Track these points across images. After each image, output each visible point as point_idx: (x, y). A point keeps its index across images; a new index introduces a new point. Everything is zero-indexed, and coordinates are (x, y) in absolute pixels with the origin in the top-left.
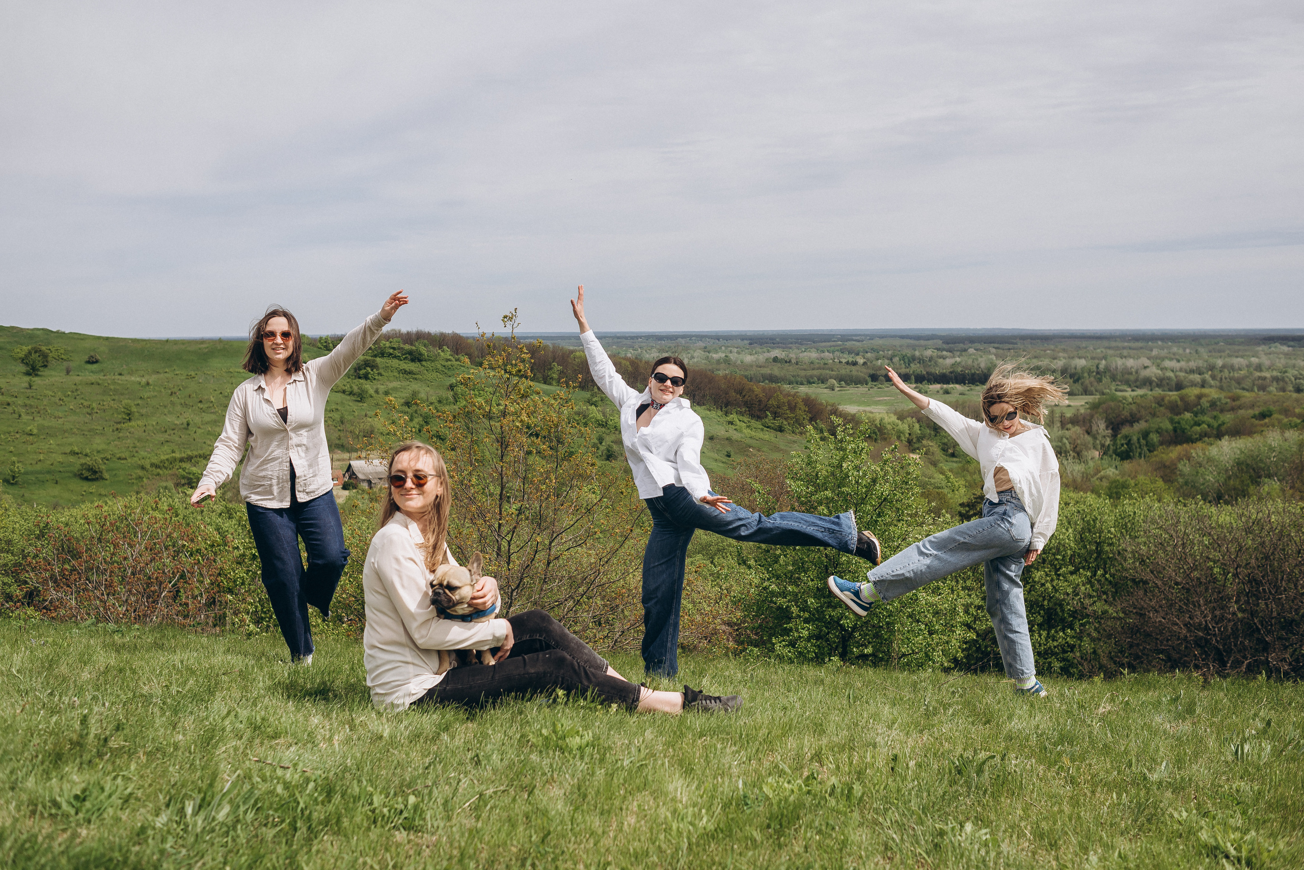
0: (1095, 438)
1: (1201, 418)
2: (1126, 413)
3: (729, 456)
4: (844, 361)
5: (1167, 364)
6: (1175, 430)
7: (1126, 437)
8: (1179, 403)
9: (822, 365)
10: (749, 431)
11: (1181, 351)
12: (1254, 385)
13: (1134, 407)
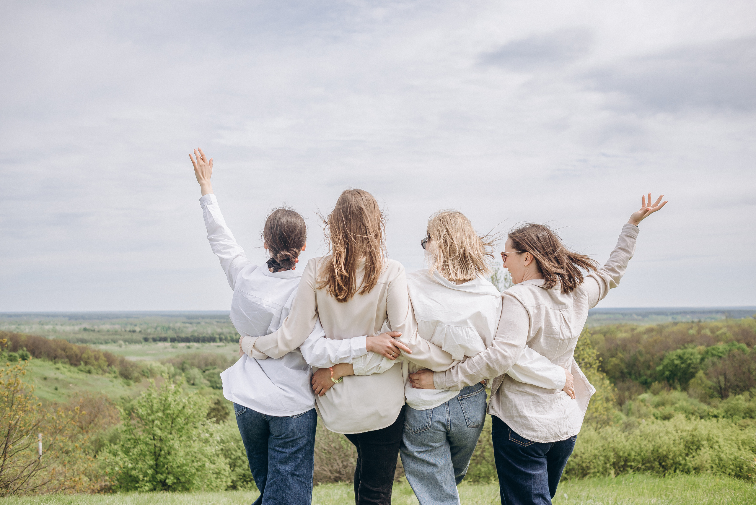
3: (56, 389)
4: (128, 329)
9: (114, 333)
10: (70, 374)
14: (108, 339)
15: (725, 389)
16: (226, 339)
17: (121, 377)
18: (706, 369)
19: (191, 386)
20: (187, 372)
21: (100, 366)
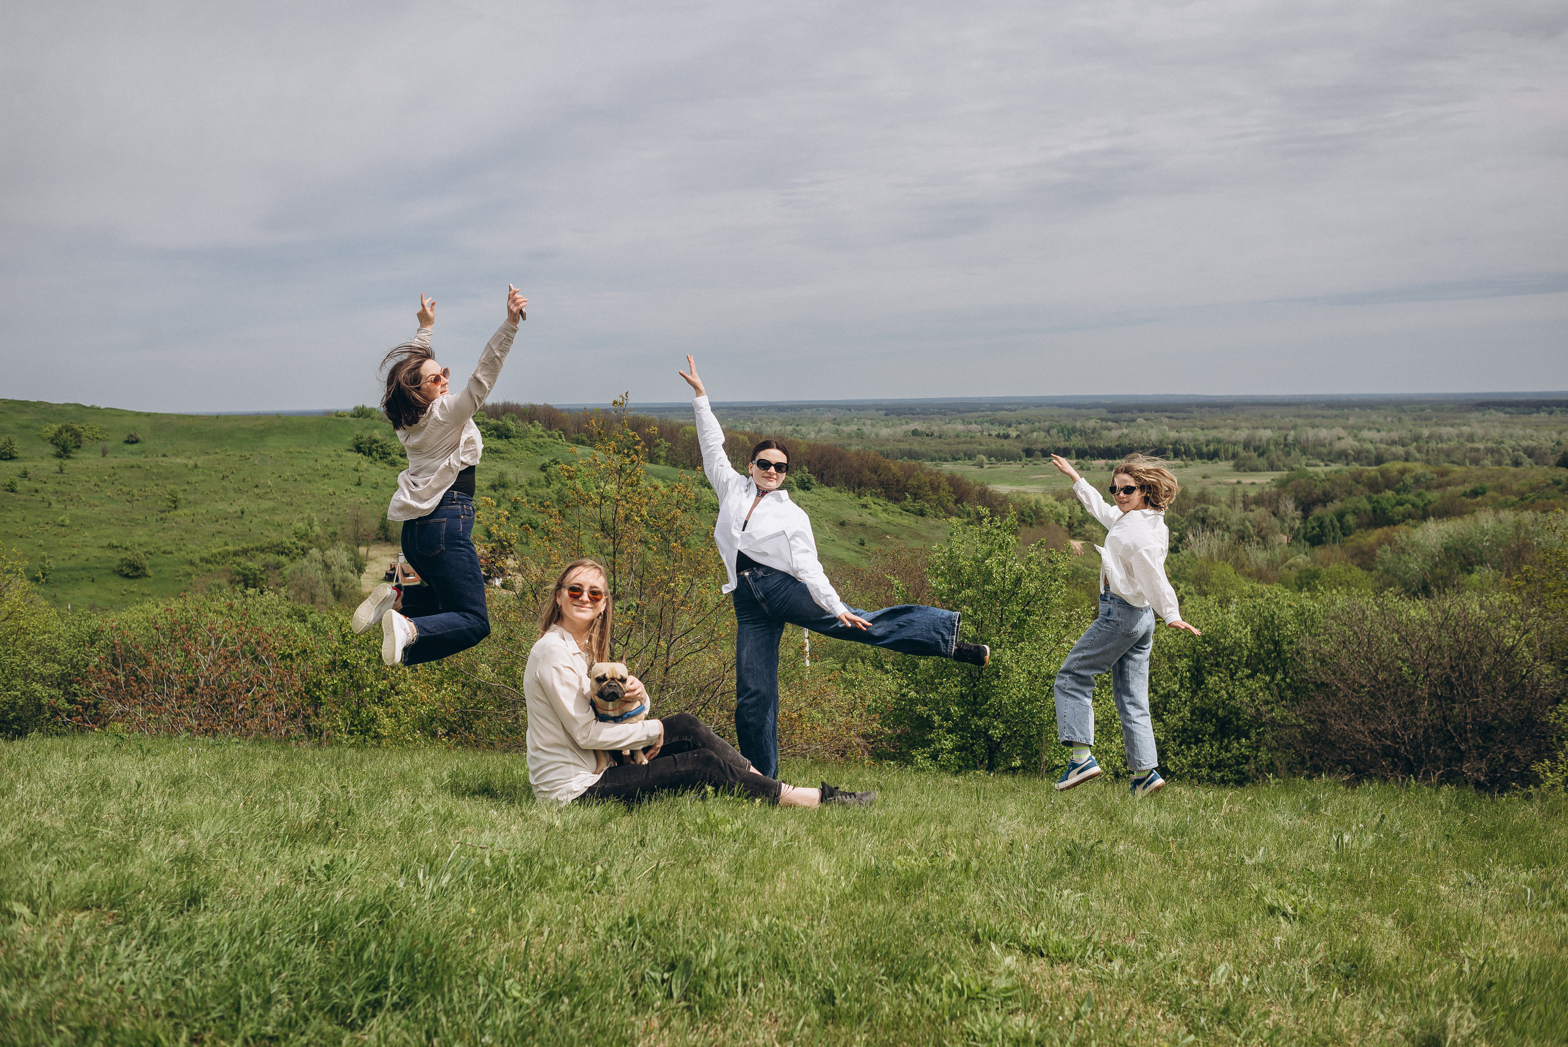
0: (1283, 520)
1: (1404, 496)
2: (1318, 491)
3: (862, 544)
4: (994, 433)
5: (1366, 434)
6: (1374, 511)
7: (1318, 519)
8: (1380, 479)
9: (968, 439)
10: (886, 515)
11: (1381, 420)
12: (1465, 457)
13: (1327, 485)
14: (957, 452)
16: (1187, 453)
21: (940, 503)
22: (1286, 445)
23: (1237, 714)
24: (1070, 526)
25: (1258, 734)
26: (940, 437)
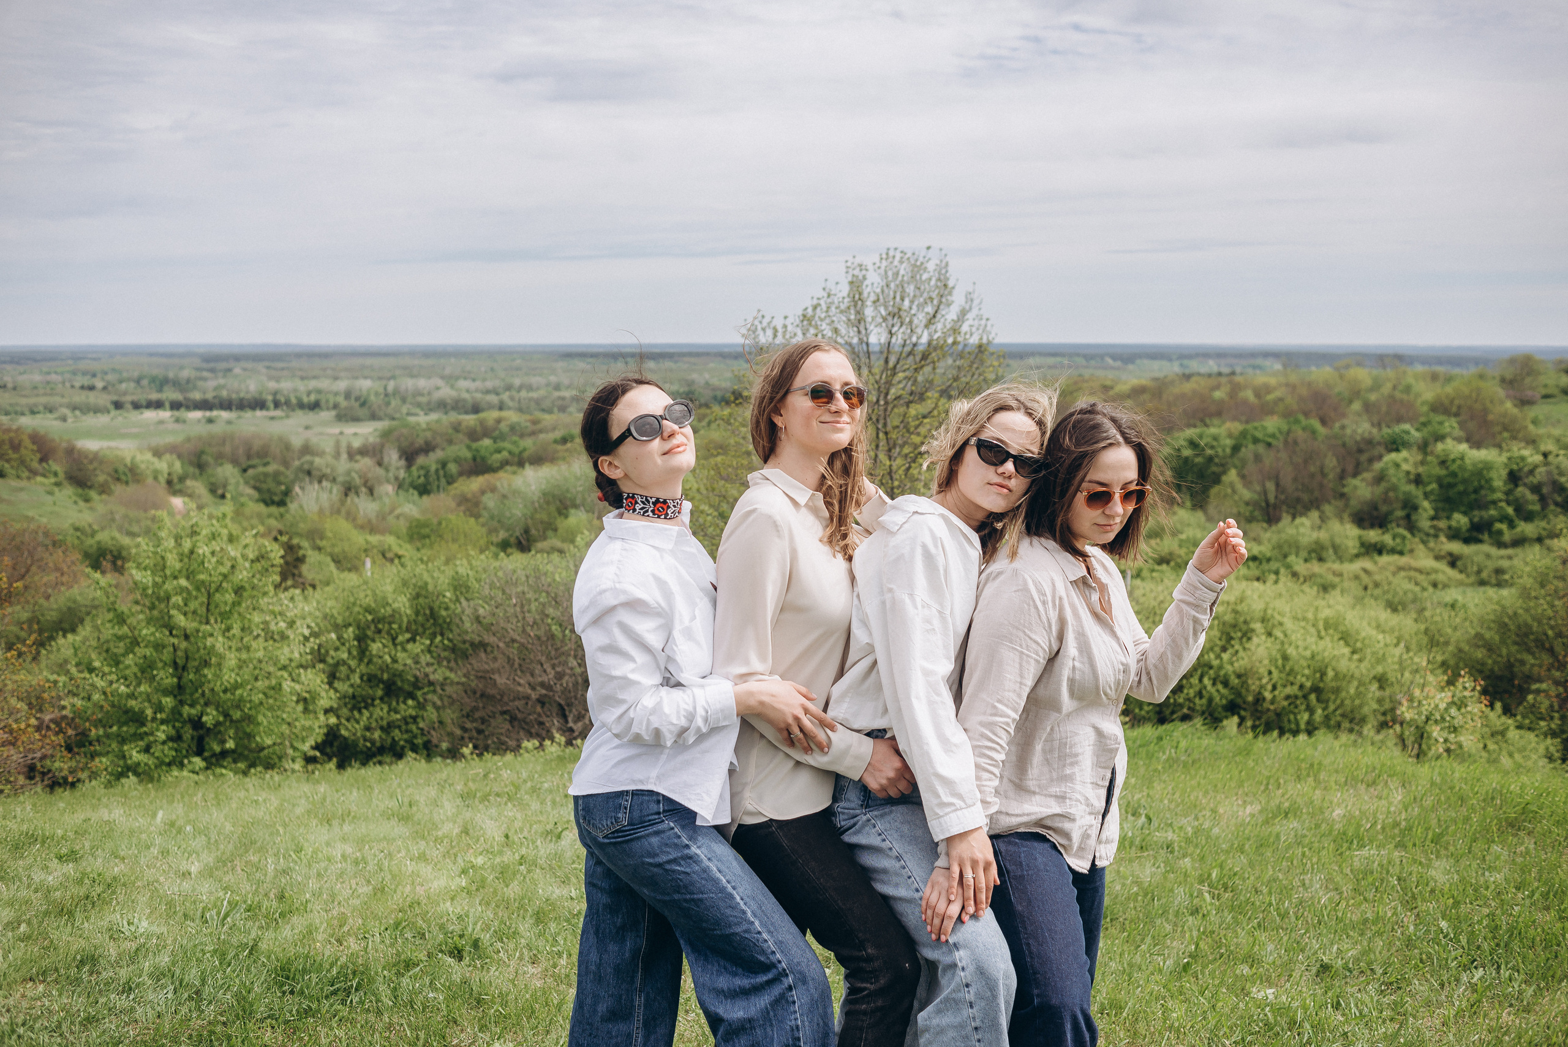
0: (387, 470)
1: (501, 444)
2: (420, 442)
4: (77, 384)
5: (463, 384)
6: (474, 459)
7: (422, 468)
8: (478, 428)
9: (48, 390)
11: (475, 369)
12: (553, 405)
13: (429, 434)
14: (36, 405)
15: (1275, 506)
16: (288, 404)
17: (71, 484)
18: (1243, 467)
19: (218, 500)
20: (210, 471)
21: (22, 462)
22: (386, 395)
23: (400, 676)
24: (169, 483)
25: (424, 694)
26: (15, 388)
